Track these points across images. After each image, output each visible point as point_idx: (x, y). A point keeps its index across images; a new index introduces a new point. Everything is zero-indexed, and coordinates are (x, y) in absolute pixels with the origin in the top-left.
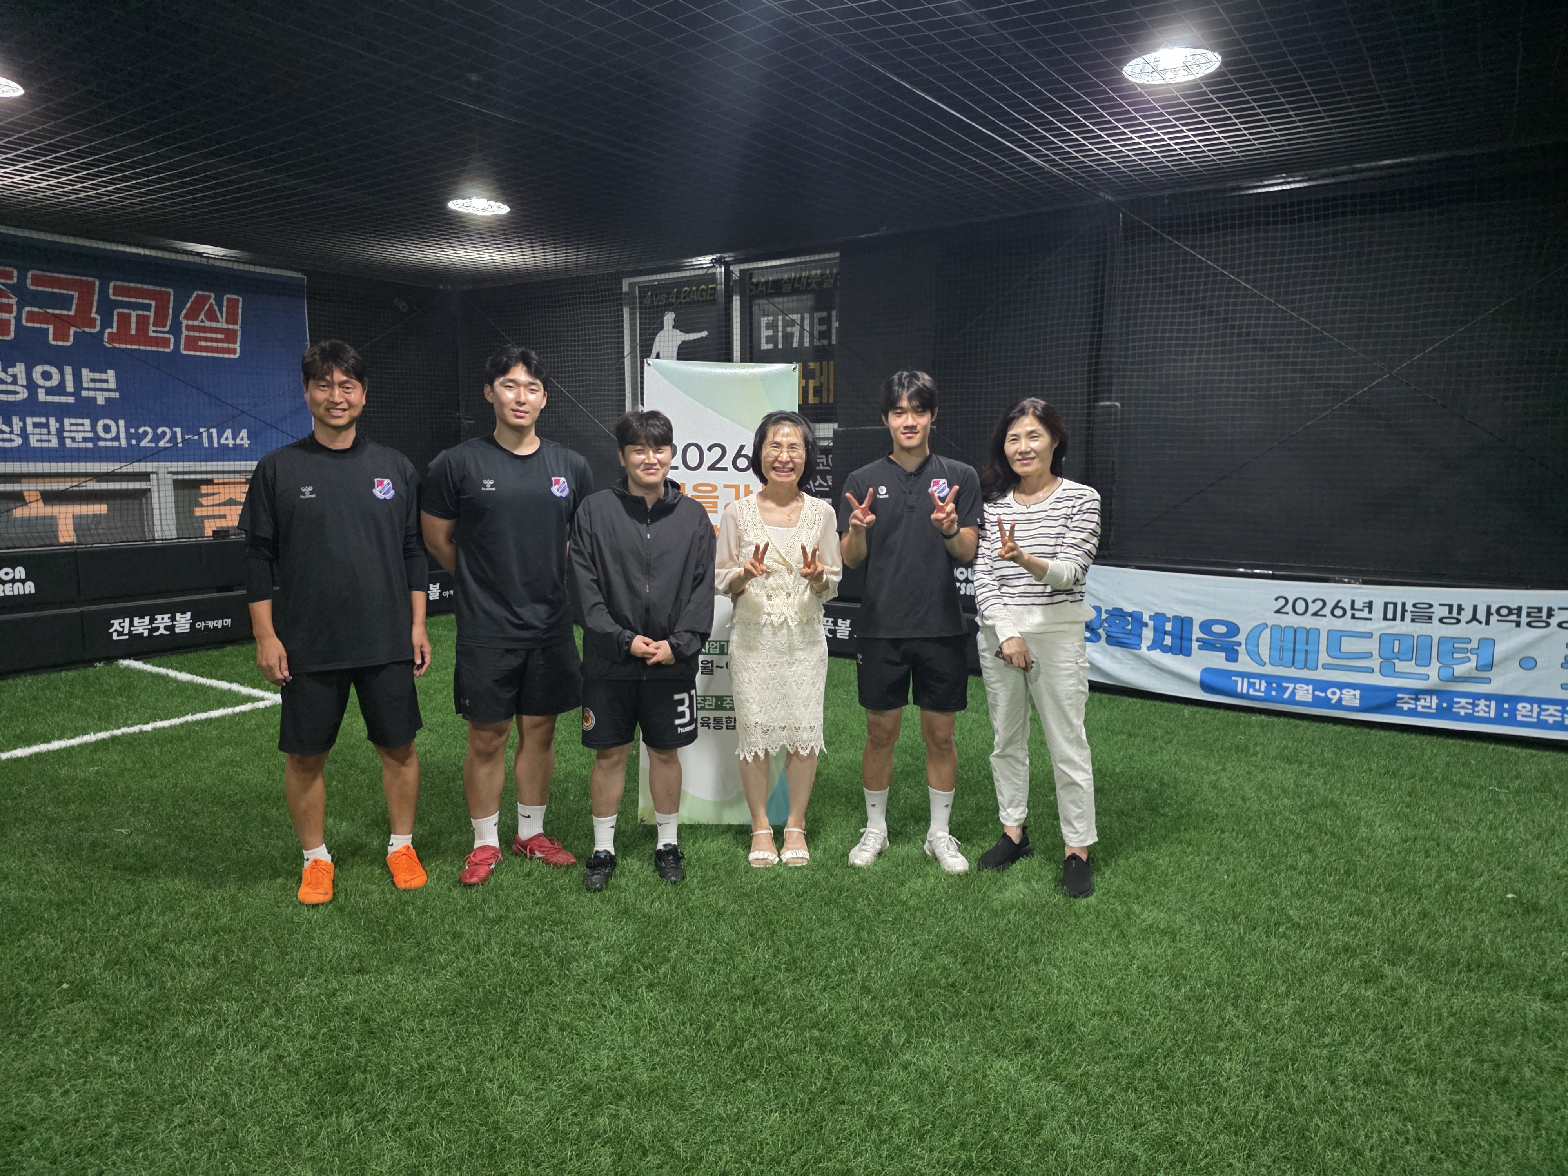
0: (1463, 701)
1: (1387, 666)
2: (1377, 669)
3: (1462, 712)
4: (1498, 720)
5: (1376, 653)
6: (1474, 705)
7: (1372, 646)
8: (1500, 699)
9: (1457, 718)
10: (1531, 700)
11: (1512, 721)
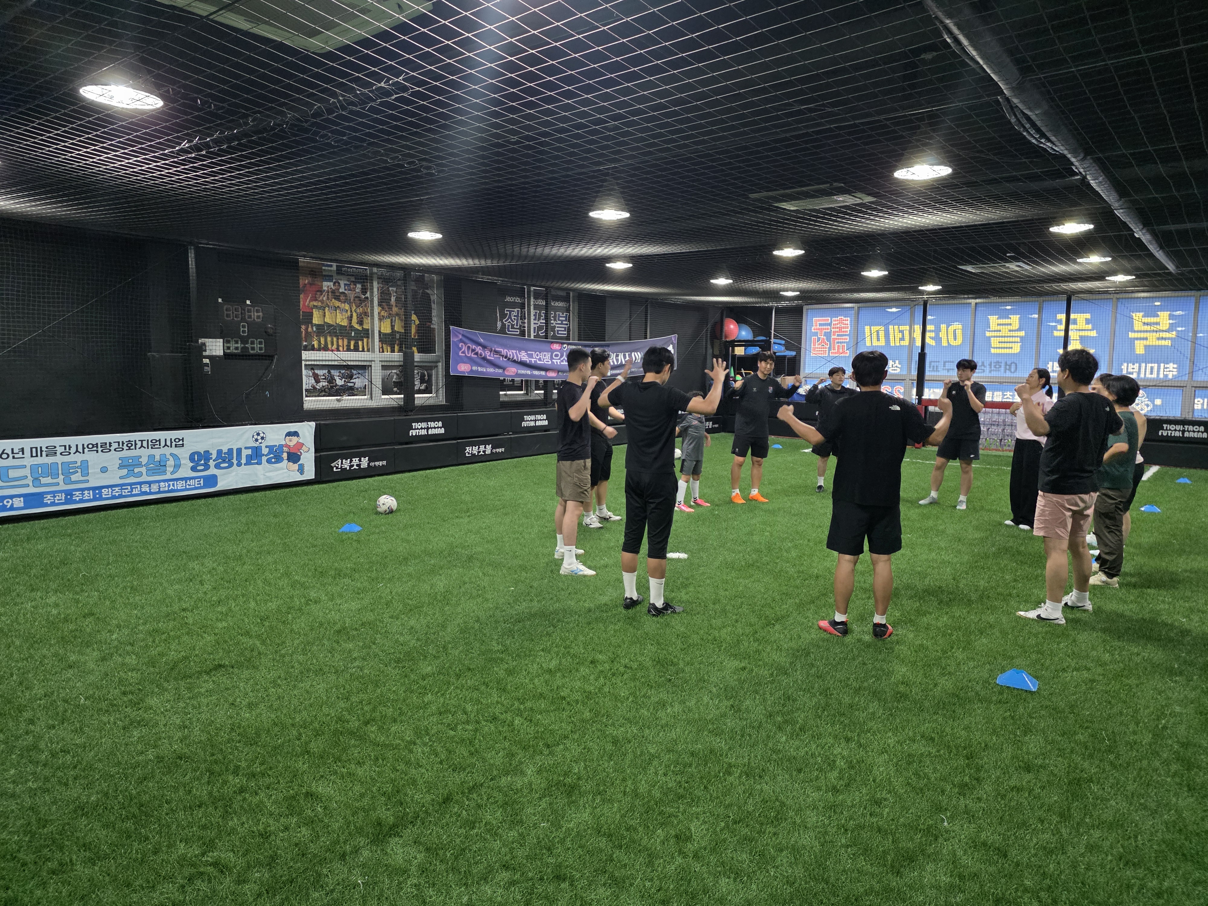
0: (77, 493)
1: (36, 481)
2: (31, 484)
3: (77, 499)
4: (95, 499)
5: (29, 476)
6: (83, 494)
7: (27, 472)
8: (94, 489)
9: (76, 502)
10: (107, 487)
11: (101, 498)
